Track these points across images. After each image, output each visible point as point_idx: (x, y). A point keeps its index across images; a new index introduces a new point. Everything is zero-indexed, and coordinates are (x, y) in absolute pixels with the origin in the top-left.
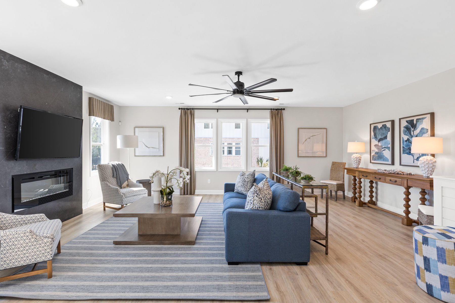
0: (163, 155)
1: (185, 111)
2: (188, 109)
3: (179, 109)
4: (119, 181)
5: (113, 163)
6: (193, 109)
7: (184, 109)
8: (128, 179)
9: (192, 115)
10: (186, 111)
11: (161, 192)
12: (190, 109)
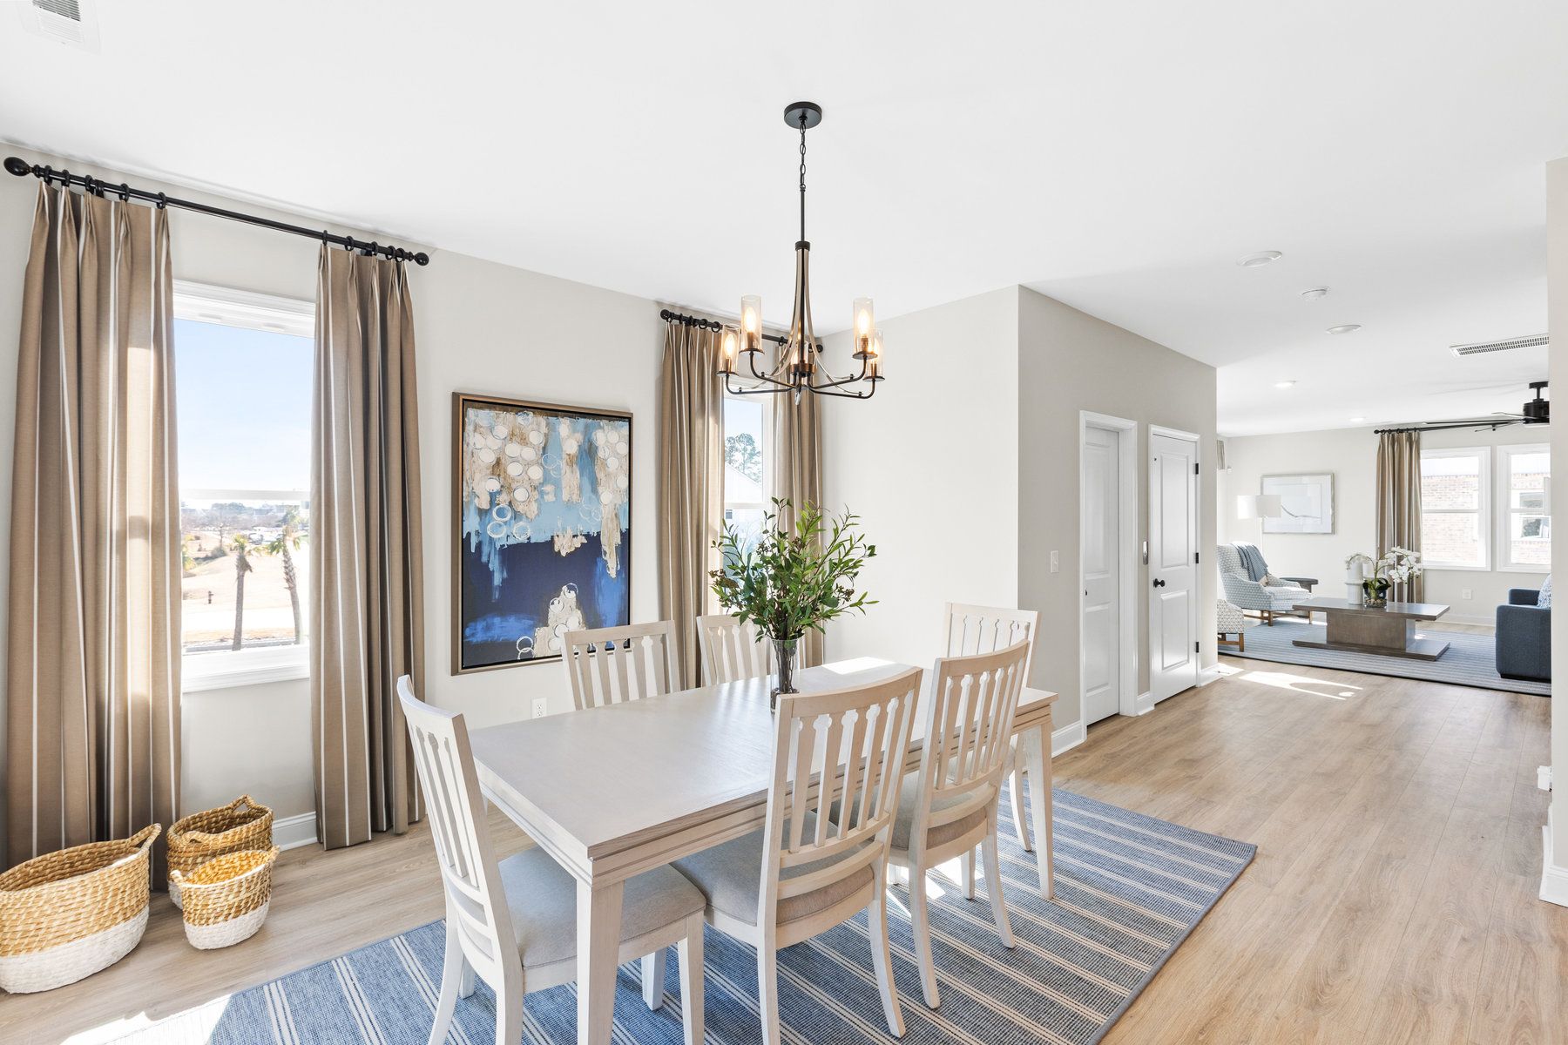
0: (1333, 532)
1: (1393, 436)
2: (1400, 431)
3: (1377, 432)
4: (1252, 574)
5: (1240, 545)
6: (1415, 429)
7: (1390, 431)
8: (1266, 573)
9: (1414, 445)
10: (1396, 435)
11: (1366, 586)
12: (1408, 430)
